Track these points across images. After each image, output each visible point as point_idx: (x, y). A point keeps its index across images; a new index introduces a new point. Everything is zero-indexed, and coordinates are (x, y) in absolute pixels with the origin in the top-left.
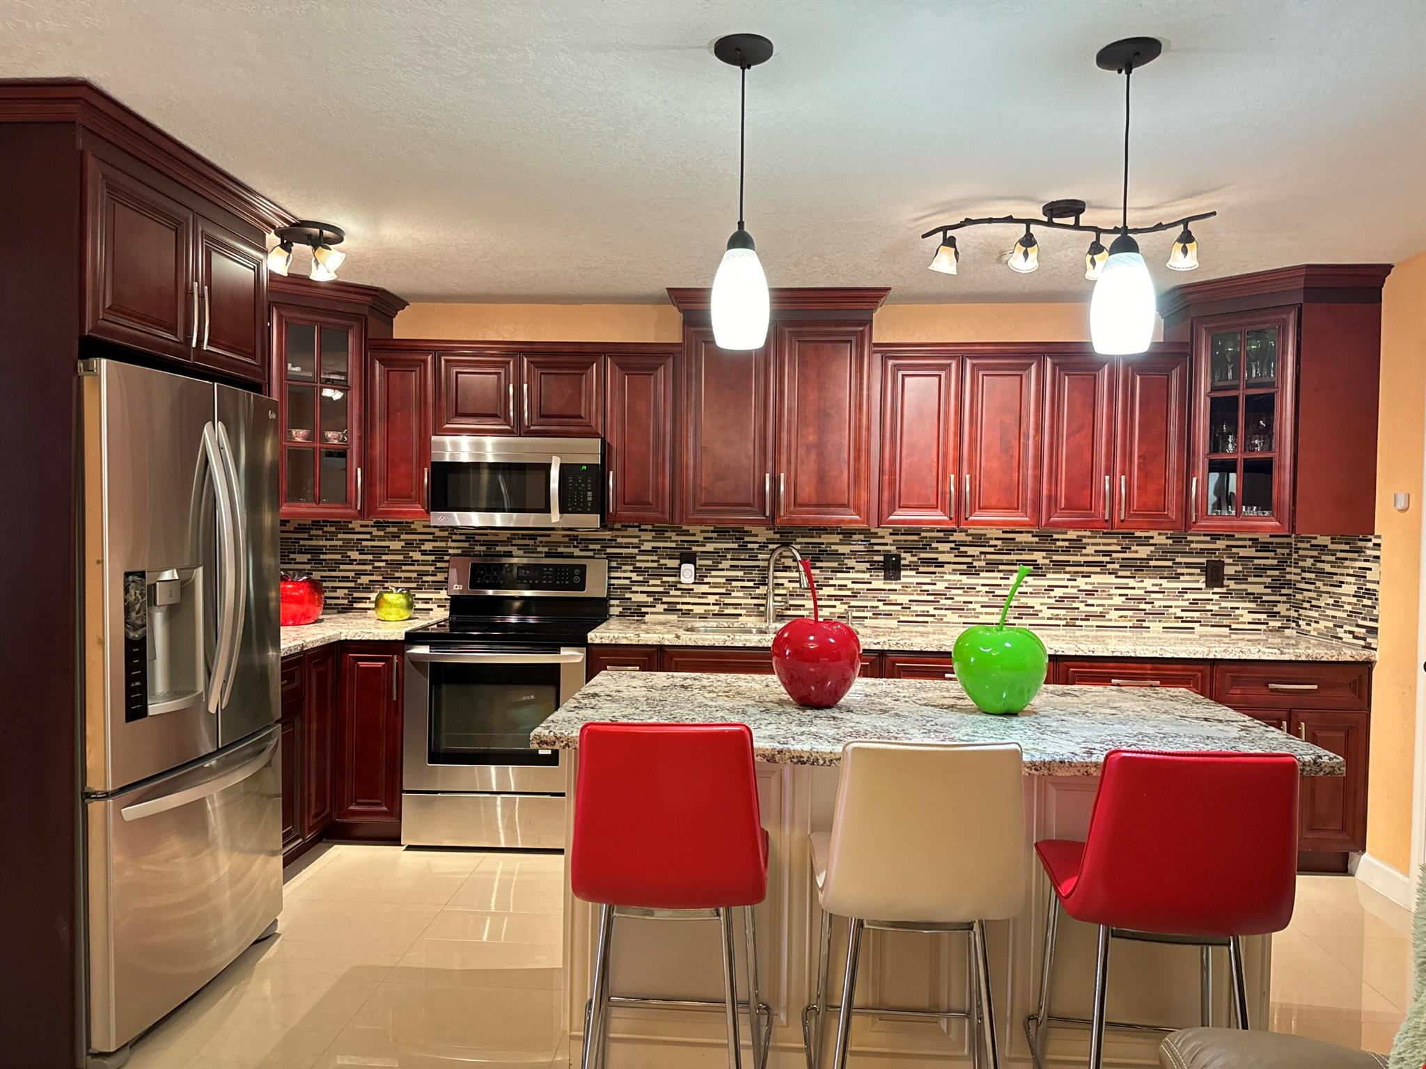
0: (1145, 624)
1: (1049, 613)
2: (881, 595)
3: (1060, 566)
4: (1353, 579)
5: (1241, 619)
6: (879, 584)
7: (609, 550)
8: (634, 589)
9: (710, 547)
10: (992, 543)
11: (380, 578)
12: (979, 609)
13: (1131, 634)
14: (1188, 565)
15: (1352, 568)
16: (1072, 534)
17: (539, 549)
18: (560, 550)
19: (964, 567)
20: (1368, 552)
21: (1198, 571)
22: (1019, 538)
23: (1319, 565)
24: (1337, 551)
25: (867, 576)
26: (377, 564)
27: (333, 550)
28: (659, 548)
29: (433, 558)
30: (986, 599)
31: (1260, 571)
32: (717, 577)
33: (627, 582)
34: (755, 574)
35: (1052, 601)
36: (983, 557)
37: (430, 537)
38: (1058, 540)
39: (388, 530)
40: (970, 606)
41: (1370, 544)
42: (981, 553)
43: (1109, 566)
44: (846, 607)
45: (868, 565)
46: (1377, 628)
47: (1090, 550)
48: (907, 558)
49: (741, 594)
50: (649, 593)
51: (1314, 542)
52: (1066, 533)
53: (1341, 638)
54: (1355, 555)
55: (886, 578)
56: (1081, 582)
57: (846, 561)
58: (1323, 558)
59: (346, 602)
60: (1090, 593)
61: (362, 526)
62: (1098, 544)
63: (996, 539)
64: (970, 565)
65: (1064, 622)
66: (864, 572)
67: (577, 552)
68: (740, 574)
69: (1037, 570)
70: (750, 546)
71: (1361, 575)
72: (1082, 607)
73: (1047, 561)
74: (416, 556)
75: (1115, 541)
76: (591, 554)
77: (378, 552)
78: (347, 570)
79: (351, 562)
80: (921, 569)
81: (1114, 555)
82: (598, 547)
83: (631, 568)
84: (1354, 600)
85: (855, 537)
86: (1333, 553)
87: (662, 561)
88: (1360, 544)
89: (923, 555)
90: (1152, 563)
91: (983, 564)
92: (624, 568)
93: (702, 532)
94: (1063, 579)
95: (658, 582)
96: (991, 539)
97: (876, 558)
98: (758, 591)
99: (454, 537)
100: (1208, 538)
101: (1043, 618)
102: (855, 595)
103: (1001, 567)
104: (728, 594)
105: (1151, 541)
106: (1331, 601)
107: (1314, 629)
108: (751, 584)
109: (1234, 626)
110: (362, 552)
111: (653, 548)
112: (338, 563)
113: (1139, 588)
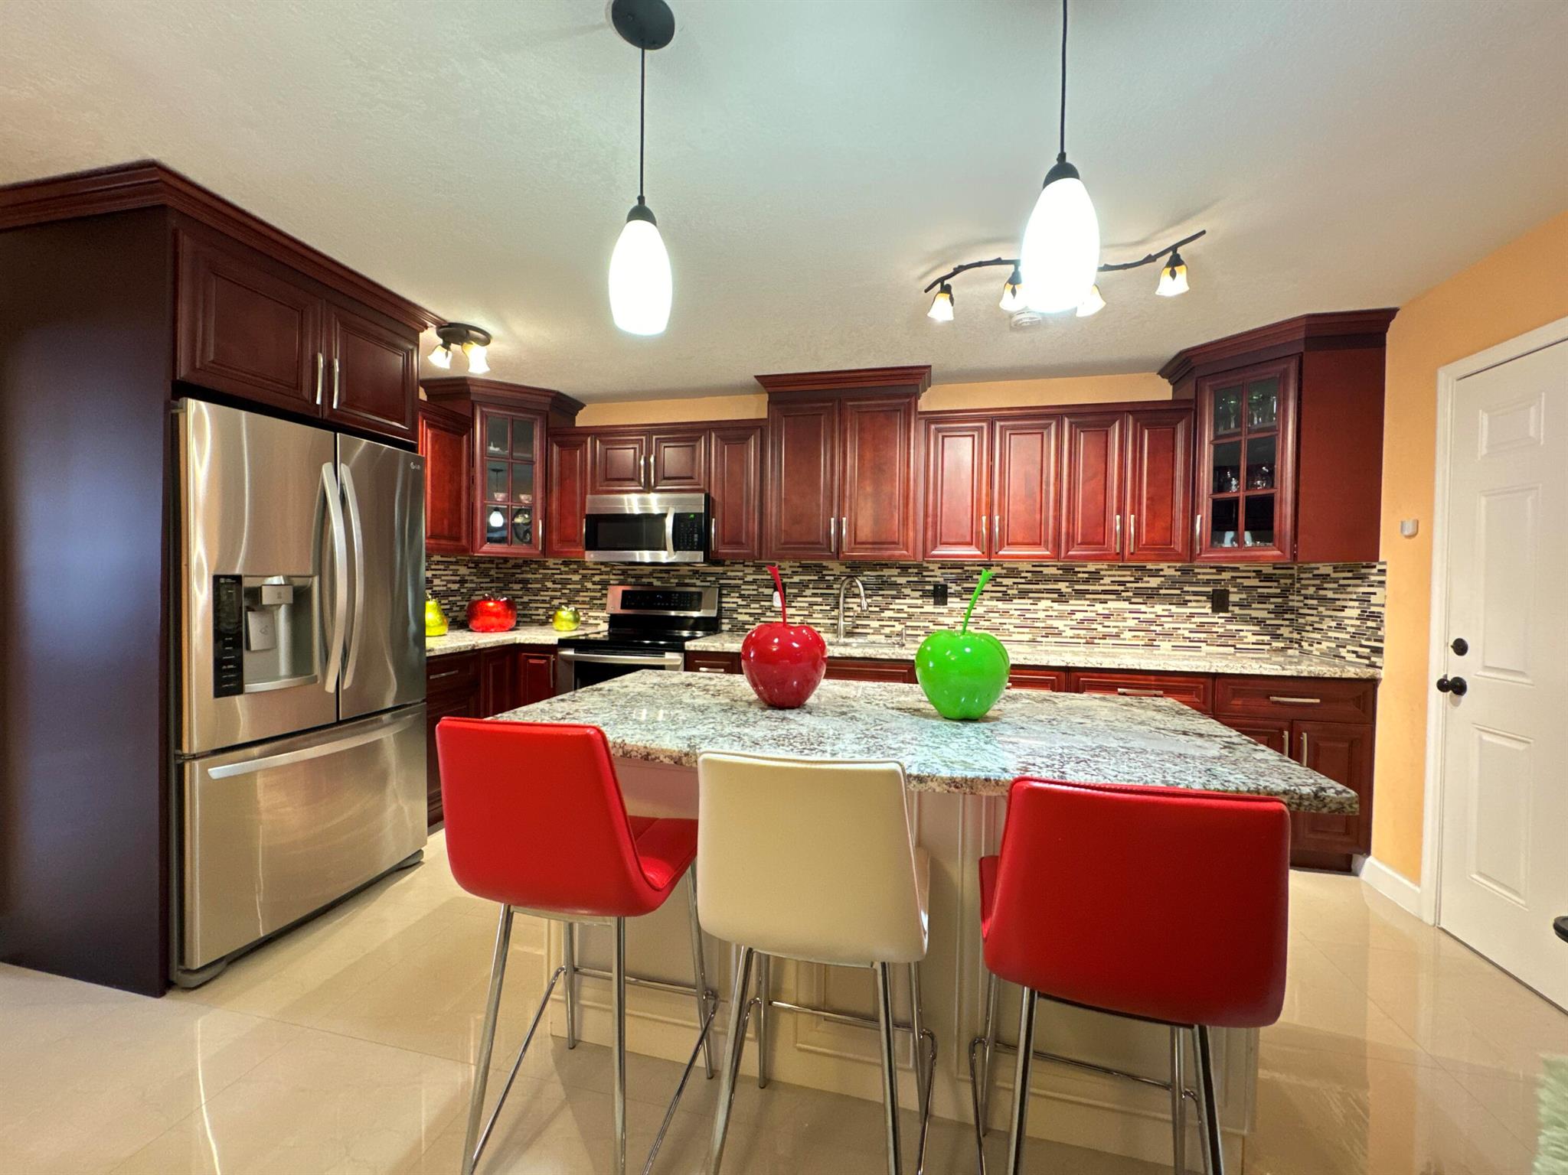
0: (1155, 643)
1: (1070, 633)
2: (931, 618)
3: (1080, 594)
4: (1356, 604)
5: (1245, 640)
6: (929, 608)
7: (721, 582)
8: (740, 611)
9: (796, 579)
10: (1023, 575)
11: (566, 601)
12: (1012, 629)
13: (1143, 651)
14: (1196, 594)
15: (1355, 593)
16: (1092, 567)
17: (672, 581)
18: (687, 581)
19: (1000, 595)
20: (1373, 578)
21: (1205, 598)
22: (1046, 571)
23: (1321, 592)
24: (1340, 578)
25: (920, 602)
26: (564, 591)
27: (536, 581)
28: (758, 579)
29: (599, 587)
30: (1018, 621)
31: (1264, 599)
32: (801, 602)
33: (735, 605)
34: (831, 600)
35: (1074, 623)
36: (1015, 586)
37: (598, 572)
38: (1079, 572)
39: (571, 567)
40: (1005, 627)
41: (1375, 571)
42: (1014, 583)
43: (1123, 594)
44: (903, 626)
45: (921, 593)
46: (1382, 649)
47: (1107, 580)
48: (953, 588)
49: (820, 616)
50: (751, 615)
51: (1316, 572)
52: (1086, 567)
53: (1344, 658)
54: (1358, 582)
55: (936, 603)
56: (1099, 608)
57: (903, 590)
58: (1326, 586)
59: (544, 618)
60: (1107, 617)
61: (555, 564)
62: (1114, 576)
63: (1027, 572)
64: (1005, 593)
65: (1084, 641)
66: (917, 598)
67: (698, 583)
68: (819, 600)
69: (1062, 598)
70: (827, 578)
71: (1364, 599)
72: (1100, 628)
73: (1070, 590)
74: (589, 585)
75: (1129, 573)
76: (708, 584)
77: (565, 583)
78: (545, 595)
79: (548, 589)
80: (964, 597)
81: (1128, 585)
82: (713, 579)
83: (737, 595)
84: (1358, 623)
85: (910, 571)
86: (1335, 580)
87: (760, 590)
88: (1364, 571)
89: (966, 585)
90: (1162, 592)
91: (1016, 592)
92: (732, 595)
93: (791, 567)
94: (1084, 605)
95: (757, 606)
96: (1023, 572)
97: (927, 588)
98: (833, 613)
99: (614, 572)
100: (1214, 571)
101: (1066, 637)
102: (910, 617)
103: (1031, 595)
104: (810, 616)
105: (1161, 573)
106: (1334, 624)
107: (1317, 649)
108: (828, 608)
109: (1238, 646)
110: (554, 582)
111: (753, 579)
112: (540, 590)
113: (1151, 613)
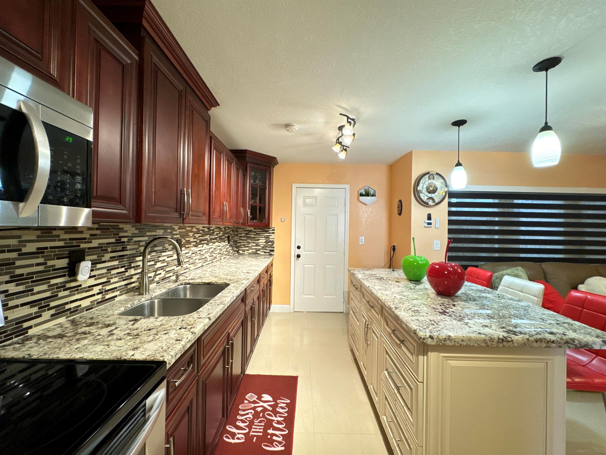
3: (211, 240)
4: (264, 238)
10: (200, 232)
14: (226, 237)
15: (263, 235)
16: (213, 227)
20: (270, 231)
22: (205, 229)
23: (248, 235)
24: (257, 231)
28: (46, 248)
30: (199, 257)
32: (101, 269)
34: (126, 261)
38: (211, 230)
40: (196, 261)
42: (198, 237)
43: (217, 239)
48: (183, 241)
49: (116, 279)
51: (245, 229)
53: (259, 254)
54: (265, 232)
56: (214, 246)
58: (250, 233)
60: (215, 249)
64: (196, 242)
66: (171, 251)
68: (116, 263)
69: (208, 242)
70: (122, 240)
71: (267, 237)
73: (209, 238)
75: (218, 230)
80: (187, 246)
81: (218, 235)
84: (265, 244)
85: (168, 231)
86: (255, 232)
87: (50, 263)
88: (266, 229)
90: (222, 237)
91: (199, 241)
95: (44, 287)
98: (127, 274)
102: (167, 265)
103: (202, 242)
104: (108, 282)
105: (222, 230)
106: (255, 244)
107: (247, 253)
108: (123, 269)
111: (38, 249)
